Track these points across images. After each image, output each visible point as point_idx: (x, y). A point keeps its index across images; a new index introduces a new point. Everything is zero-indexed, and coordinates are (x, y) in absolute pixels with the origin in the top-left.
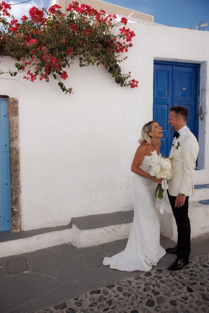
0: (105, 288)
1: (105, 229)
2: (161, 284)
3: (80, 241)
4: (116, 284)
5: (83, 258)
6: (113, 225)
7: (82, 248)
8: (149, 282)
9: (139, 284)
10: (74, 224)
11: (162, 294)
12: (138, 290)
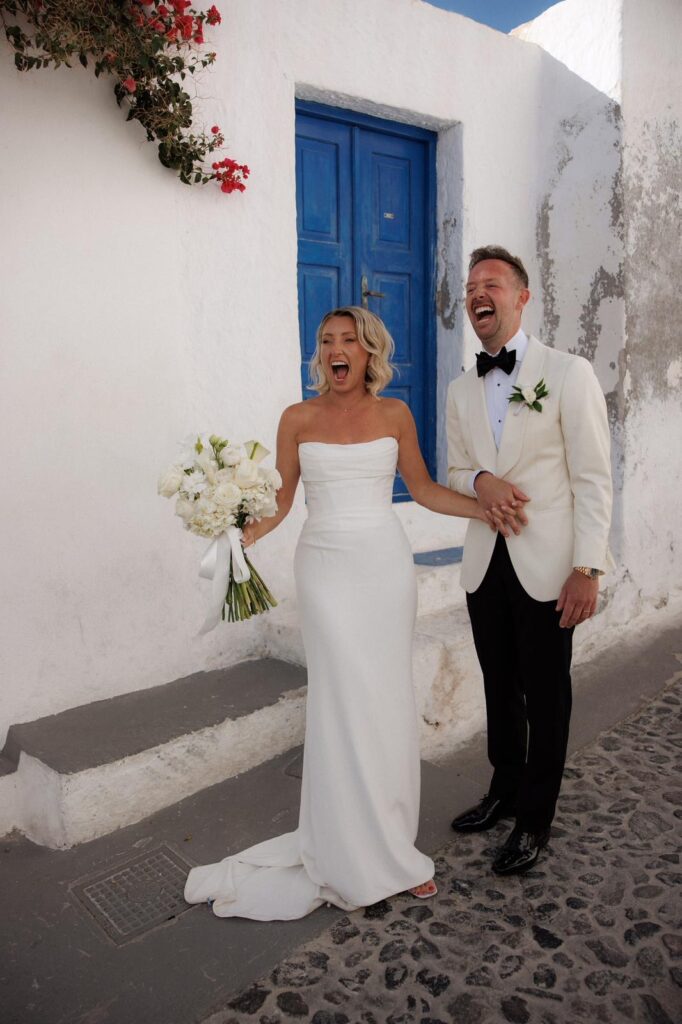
0: (230, 1013)
1: (162, 754)
2: (439, 940)
3: (62, 822)
4: (268, 985)
5: (88, 891)
6: (189, 733)
7: (74, 846)
8: (392, 944)
9: (358, 959)
10: (28, 753)
11: (459, 985)
12: (365, 985)
